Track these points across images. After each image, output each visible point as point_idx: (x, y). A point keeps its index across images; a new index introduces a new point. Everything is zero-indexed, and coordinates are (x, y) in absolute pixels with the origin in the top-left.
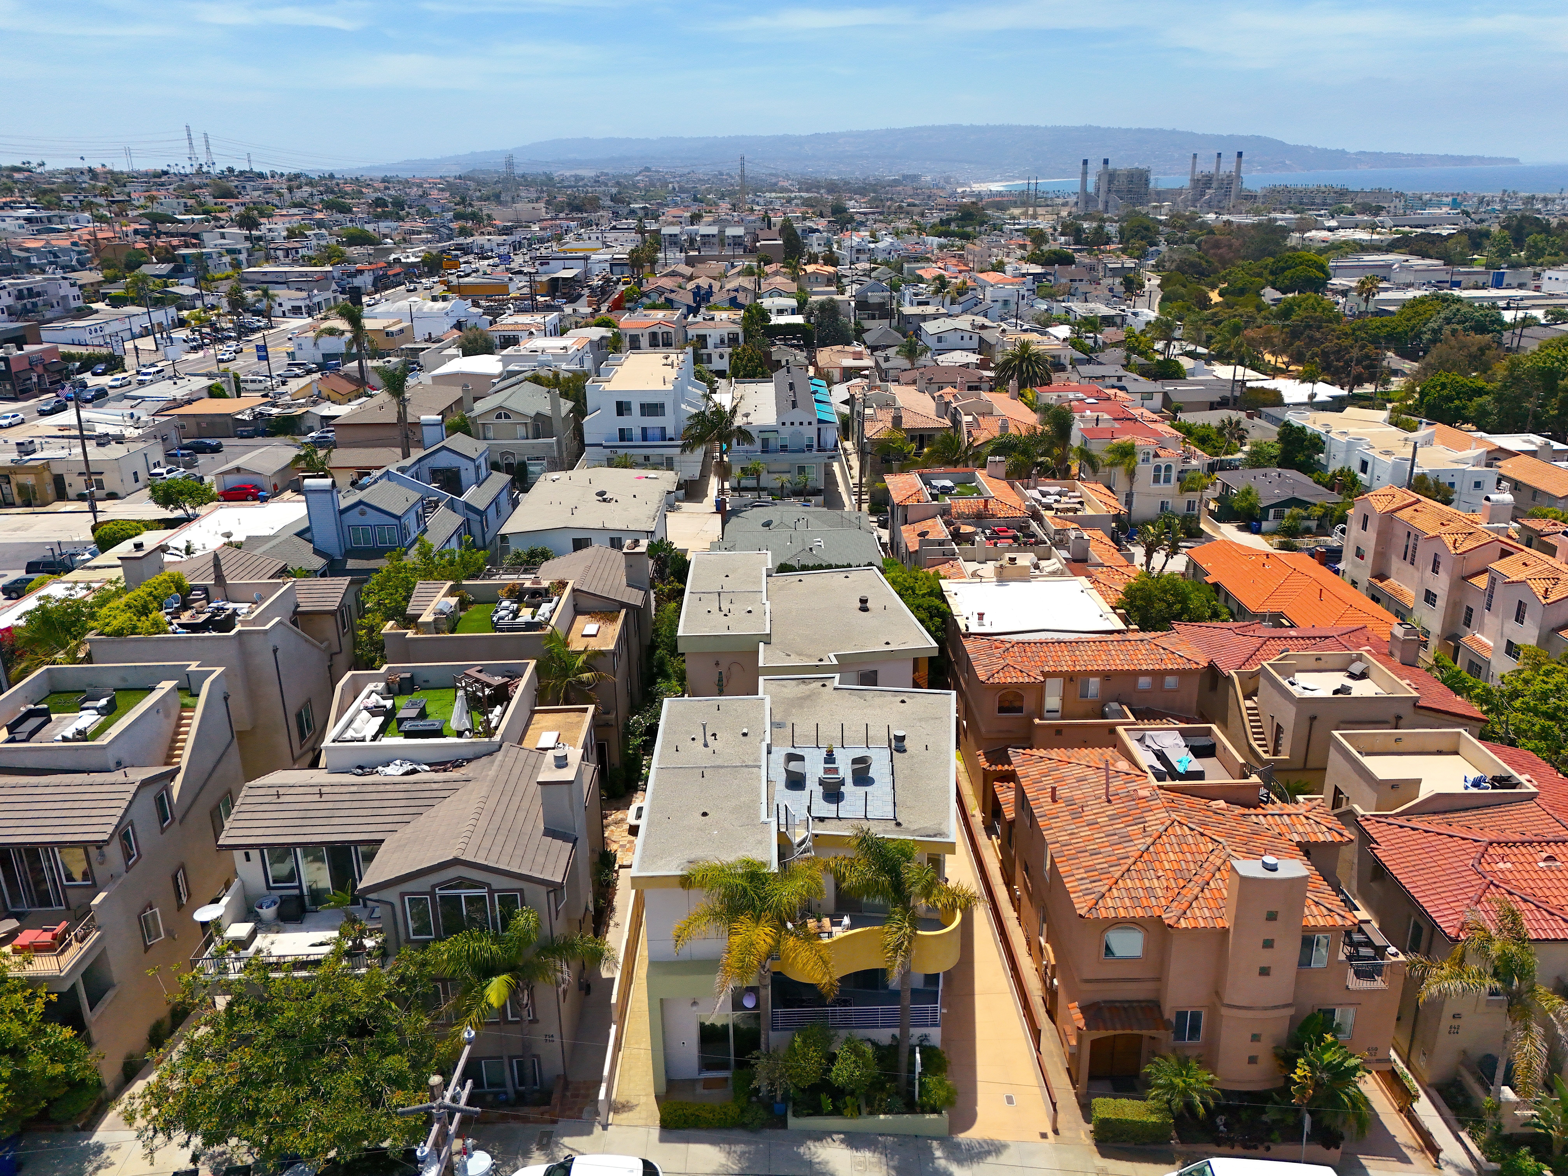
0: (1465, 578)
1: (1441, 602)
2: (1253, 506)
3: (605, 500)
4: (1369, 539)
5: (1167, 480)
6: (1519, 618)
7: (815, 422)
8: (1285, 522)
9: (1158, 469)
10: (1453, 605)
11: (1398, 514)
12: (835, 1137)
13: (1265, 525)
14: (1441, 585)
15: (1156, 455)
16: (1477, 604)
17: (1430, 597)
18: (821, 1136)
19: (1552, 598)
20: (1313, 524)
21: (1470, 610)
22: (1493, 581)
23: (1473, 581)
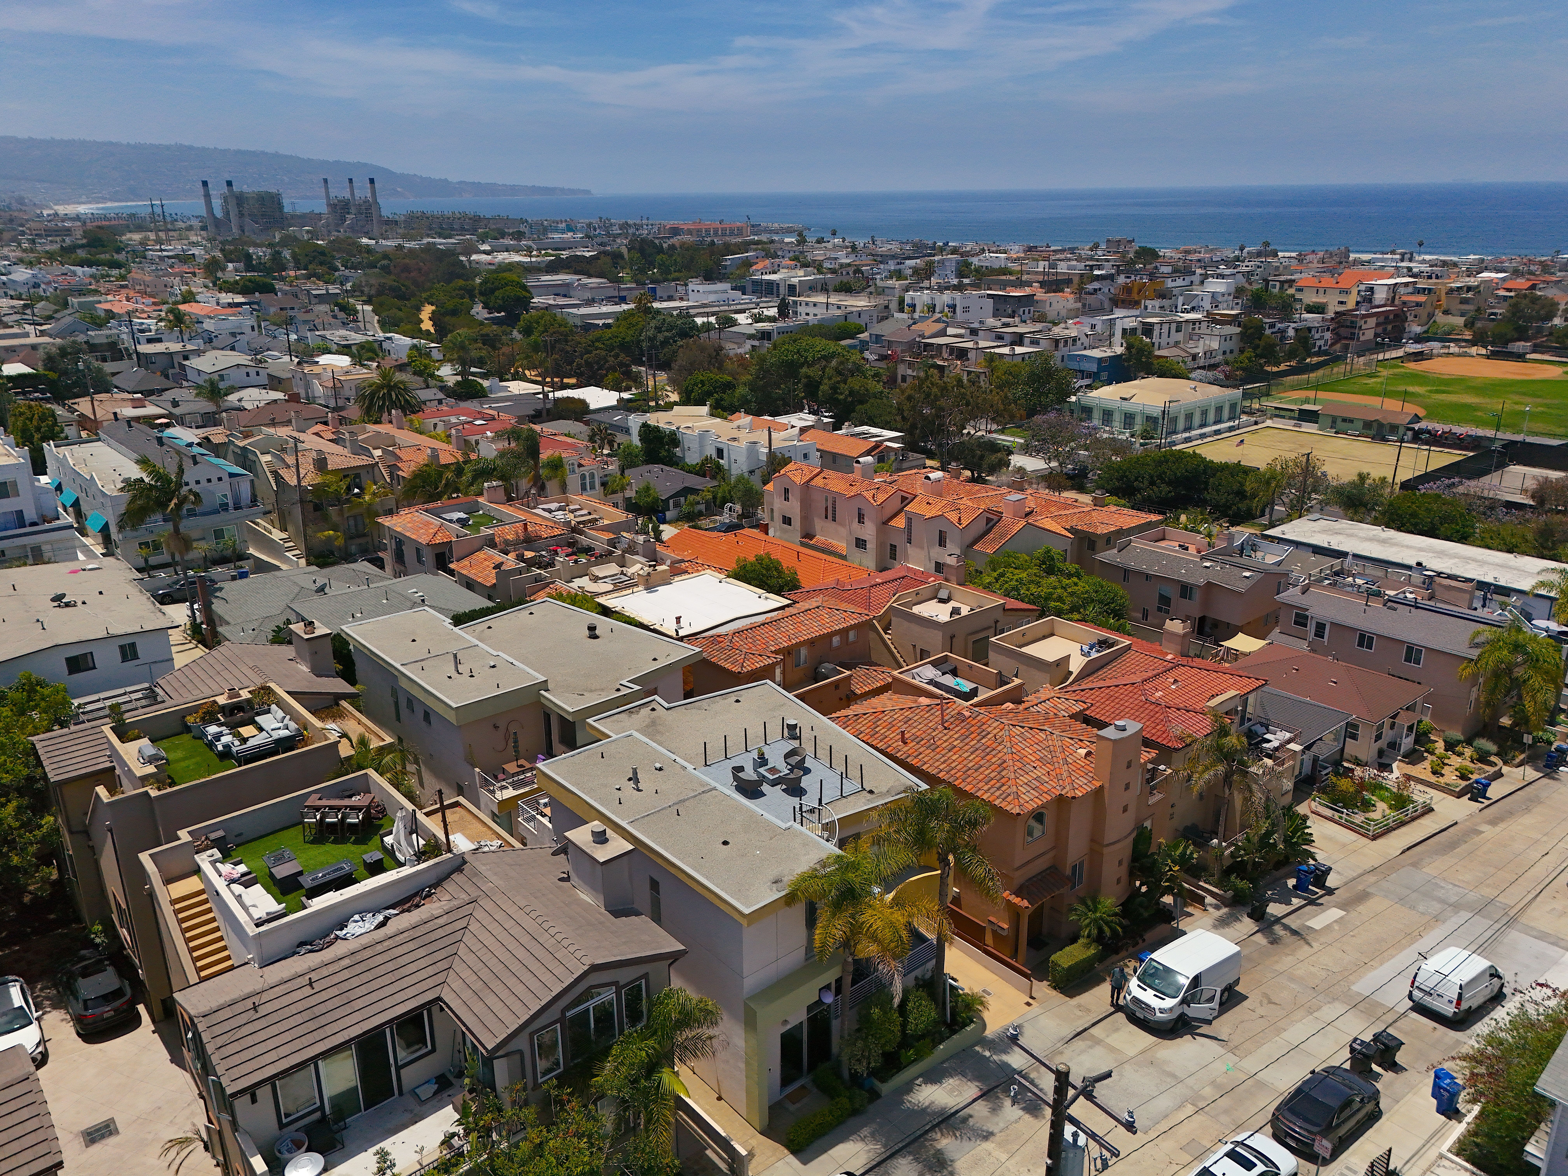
0: (885, 523)
1: (871, 546)
2: (657, 500)
3: (67, 605)
4: (794, 508)
5: (592, 487)
6: (942, 543)
7: (226, 478)
8: (685, 509)
9: (583, 477)
10: (880, 545)
11: (813, 483)
12: (918, 1082)
13: (669, 515)
14: (868, 531)
15: (580, 465)
16: (899, 541)
17: (860, 543)
18: (909, 1087)
19: (965, 523)
20: (702, 507)
21: (893, 548)
22: (909, 521)
23: (892, 523)
